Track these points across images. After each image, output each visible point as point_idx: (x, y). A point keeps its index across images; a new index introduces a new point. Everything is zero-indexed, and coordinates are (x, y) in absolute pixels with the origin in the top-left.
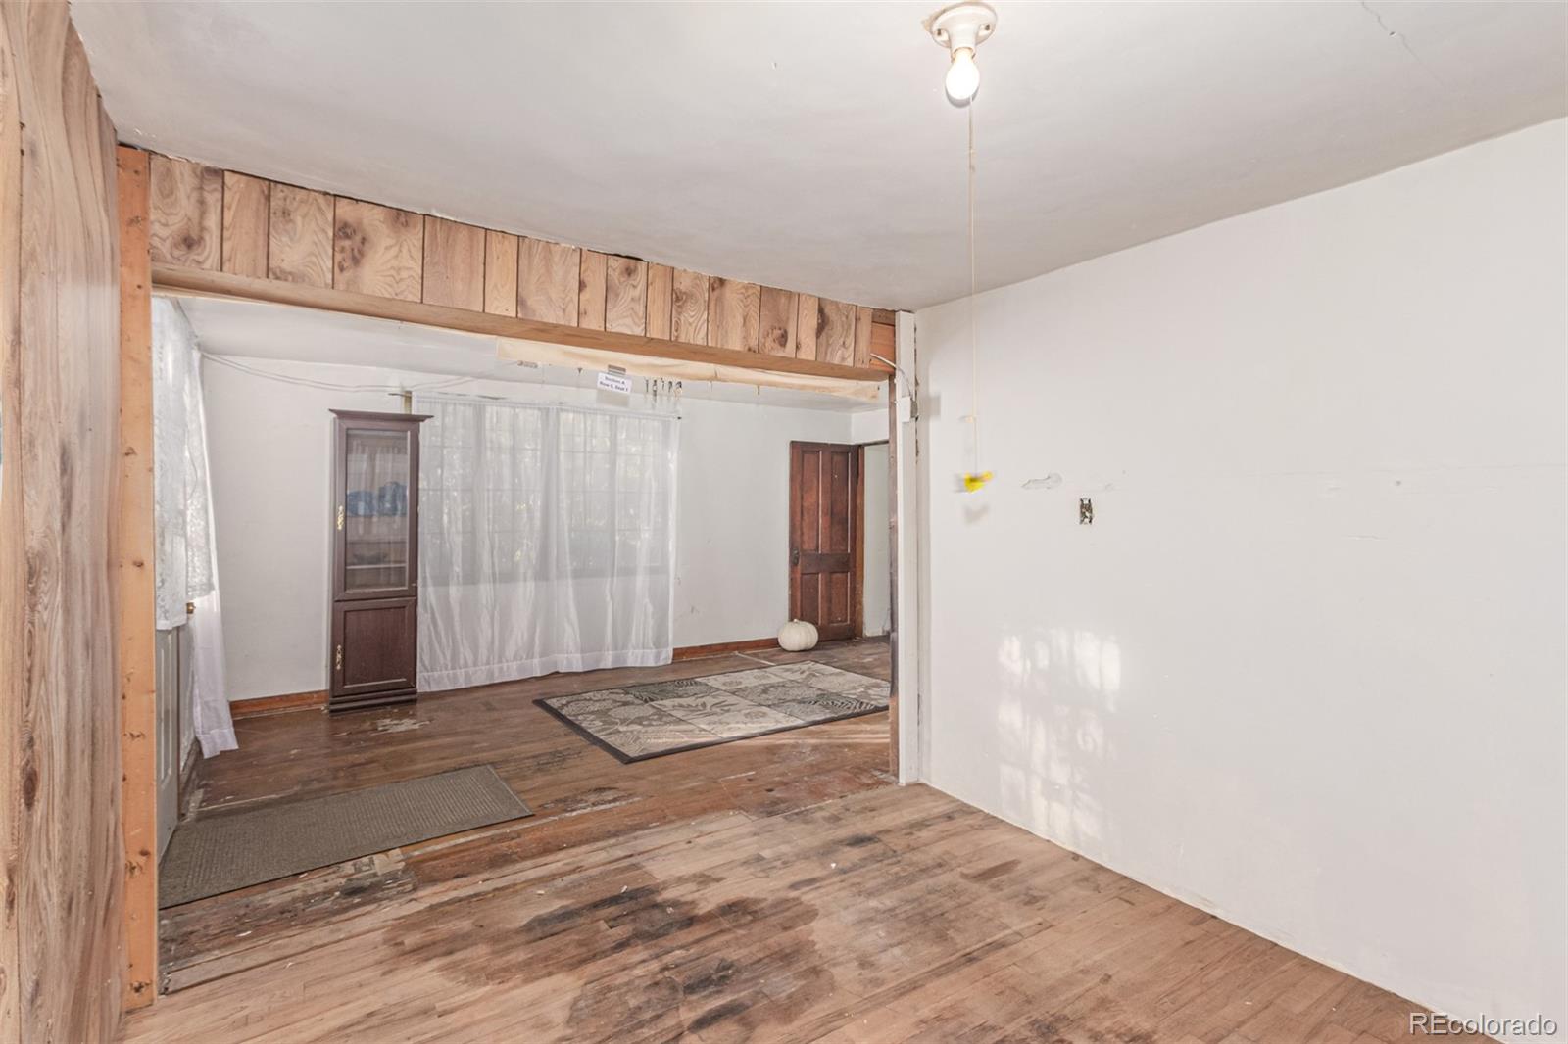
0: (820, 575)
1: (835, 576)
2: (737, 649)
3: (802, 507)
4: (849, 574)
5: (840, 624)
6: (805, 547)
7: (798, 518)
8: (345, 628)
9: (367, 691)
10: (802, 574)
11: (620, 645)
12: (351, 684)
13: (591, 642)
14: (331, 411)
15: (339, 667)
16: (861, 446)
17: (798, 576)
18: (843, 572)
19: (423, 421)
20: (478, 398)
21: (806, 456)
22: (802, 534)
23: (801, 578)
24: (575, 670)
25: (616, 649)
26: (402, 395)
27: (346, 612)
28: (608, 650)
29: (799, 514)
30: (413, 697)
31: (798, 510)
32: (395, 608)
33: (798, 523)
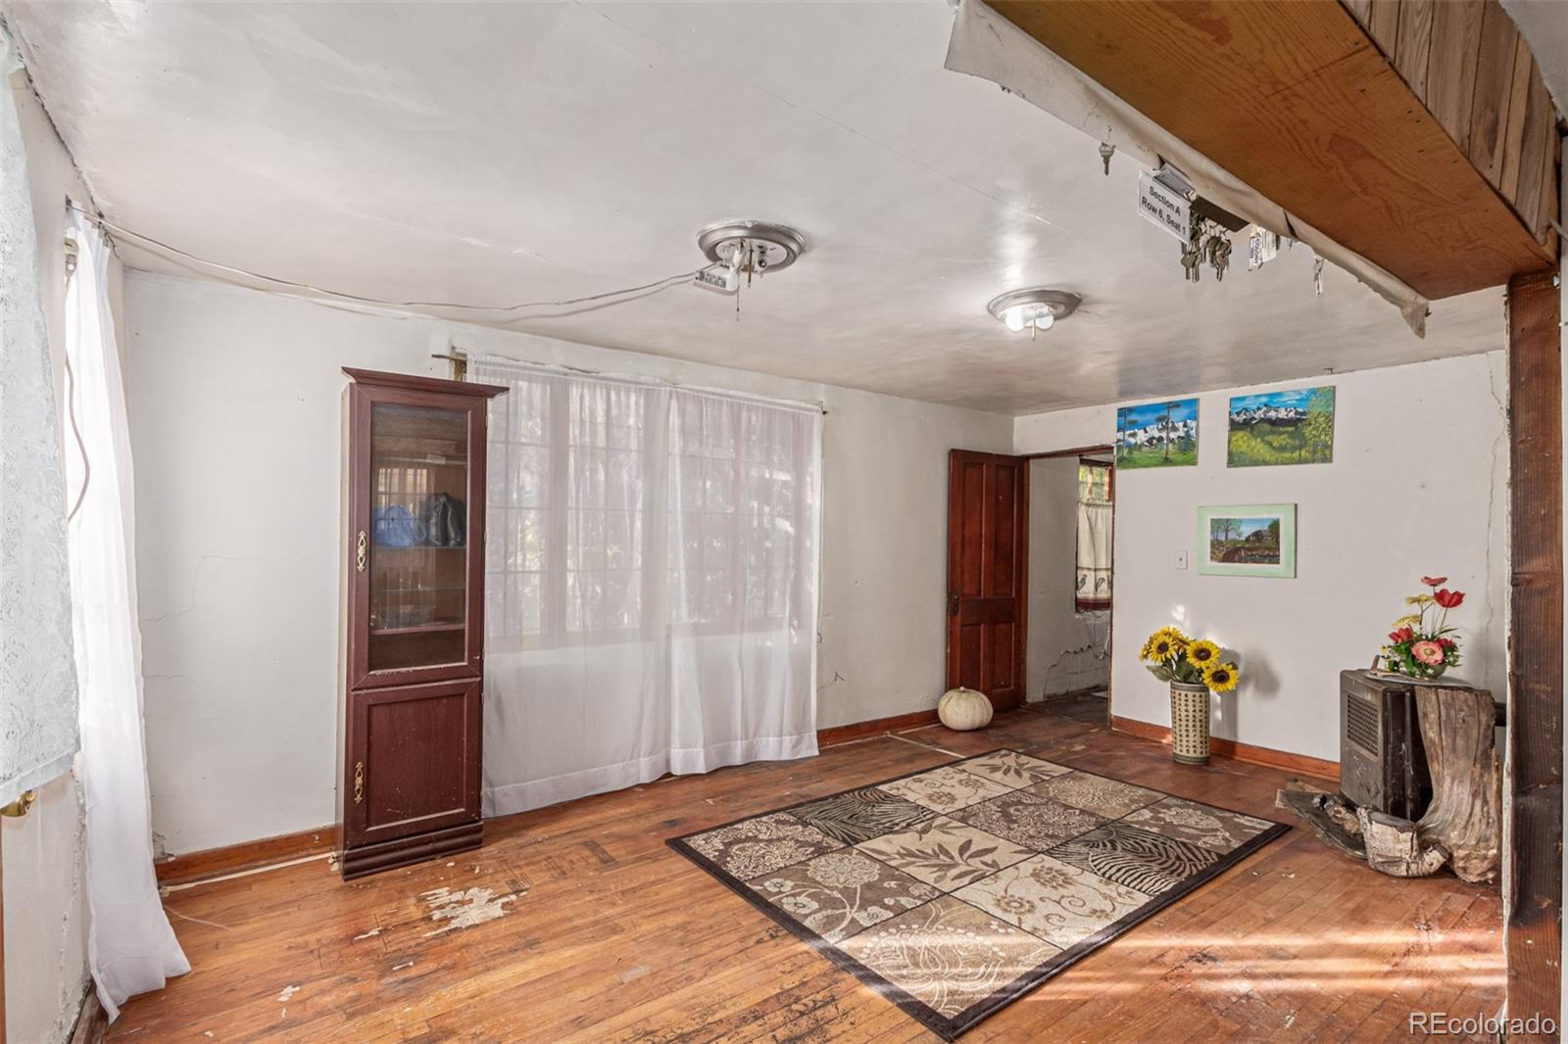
0: (982, 626)
1: (999, 627)
2: (888, 728)
3: (963, 537)
4: (1013, 625)
5: (1003, 689)
6: (966, 591)
7: (958, 553)
8: (369, 733)
9: (405, 833)
10: (963, 626)
11: (752, 732)
12: (377, 824)
13: (718, 732)
14: (346, 370)
15: (358, 798)
16: (1027, 458)
17: (958, 627)
18: (1005, 622)
19: (492, 396)
20: (562, 369)
21: (969, 470)
22: (963, 572)
23: (961, 631)
24: (698, 772)
25: (747, 738)
26: (452, 359)
27: (370, 707)
28: (736, 740)
29: (959, 546)
30: (476, 837)
31: (959, 540)
32: (447, 697)
33: (958, 558)
